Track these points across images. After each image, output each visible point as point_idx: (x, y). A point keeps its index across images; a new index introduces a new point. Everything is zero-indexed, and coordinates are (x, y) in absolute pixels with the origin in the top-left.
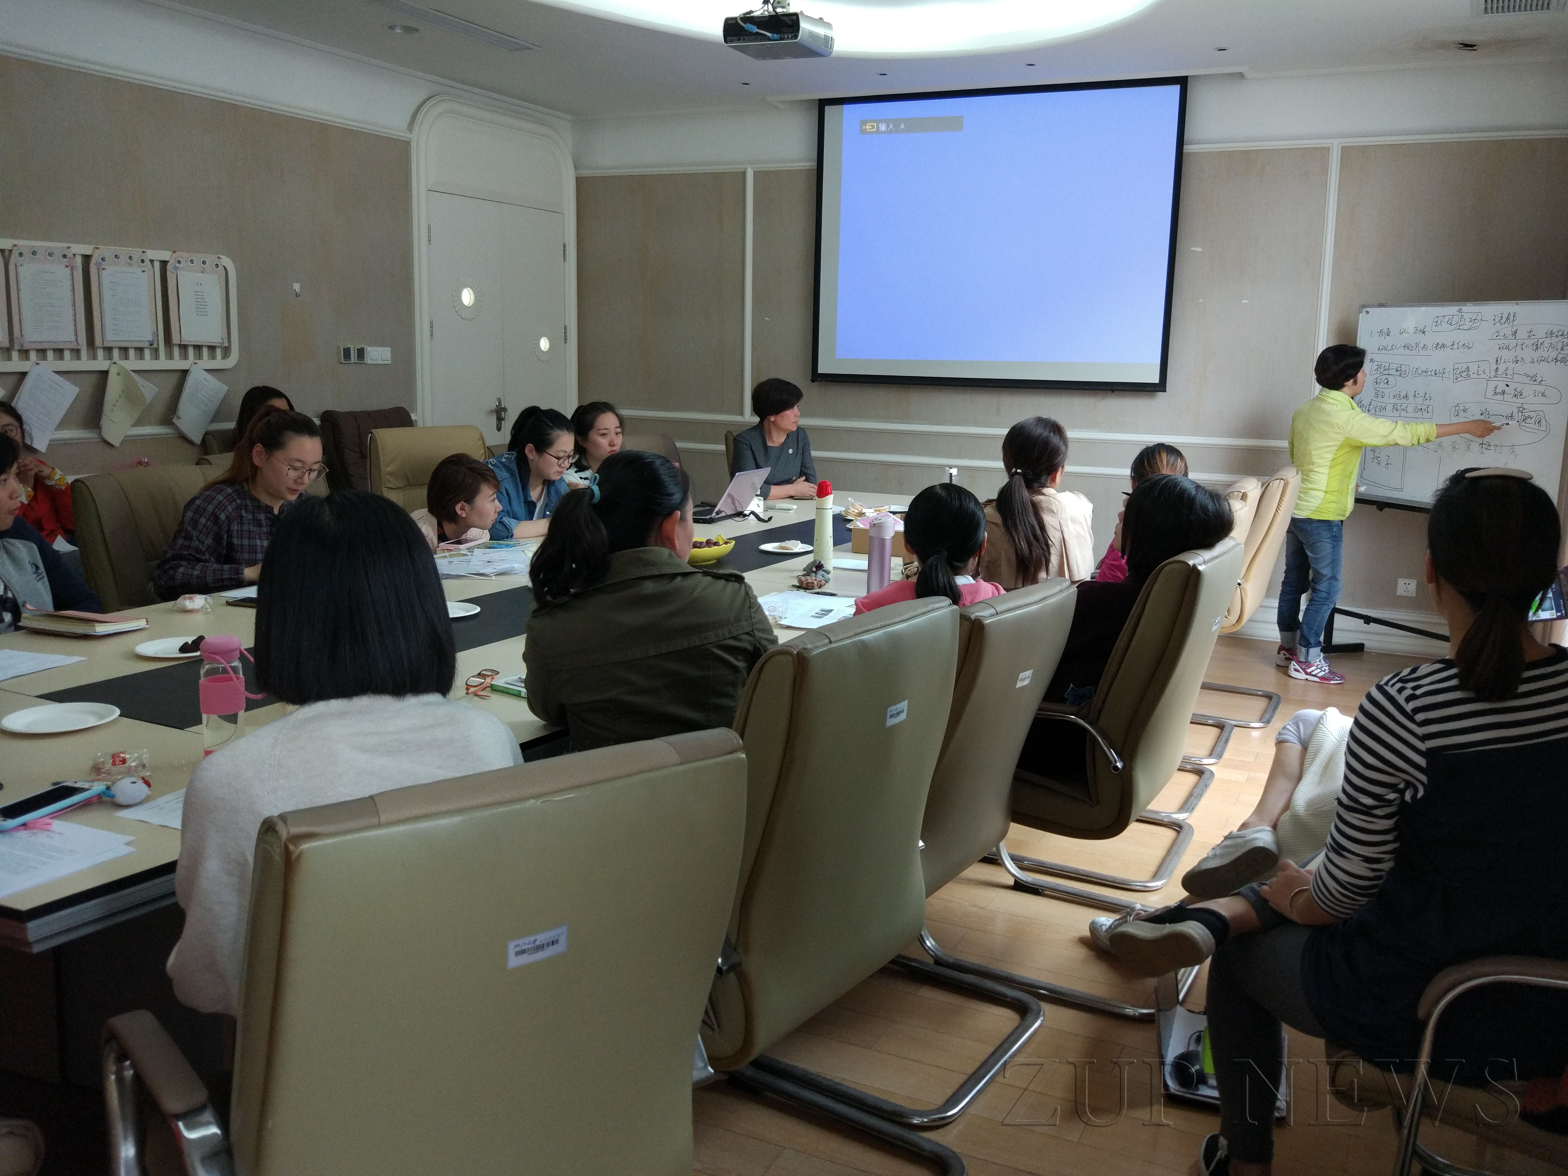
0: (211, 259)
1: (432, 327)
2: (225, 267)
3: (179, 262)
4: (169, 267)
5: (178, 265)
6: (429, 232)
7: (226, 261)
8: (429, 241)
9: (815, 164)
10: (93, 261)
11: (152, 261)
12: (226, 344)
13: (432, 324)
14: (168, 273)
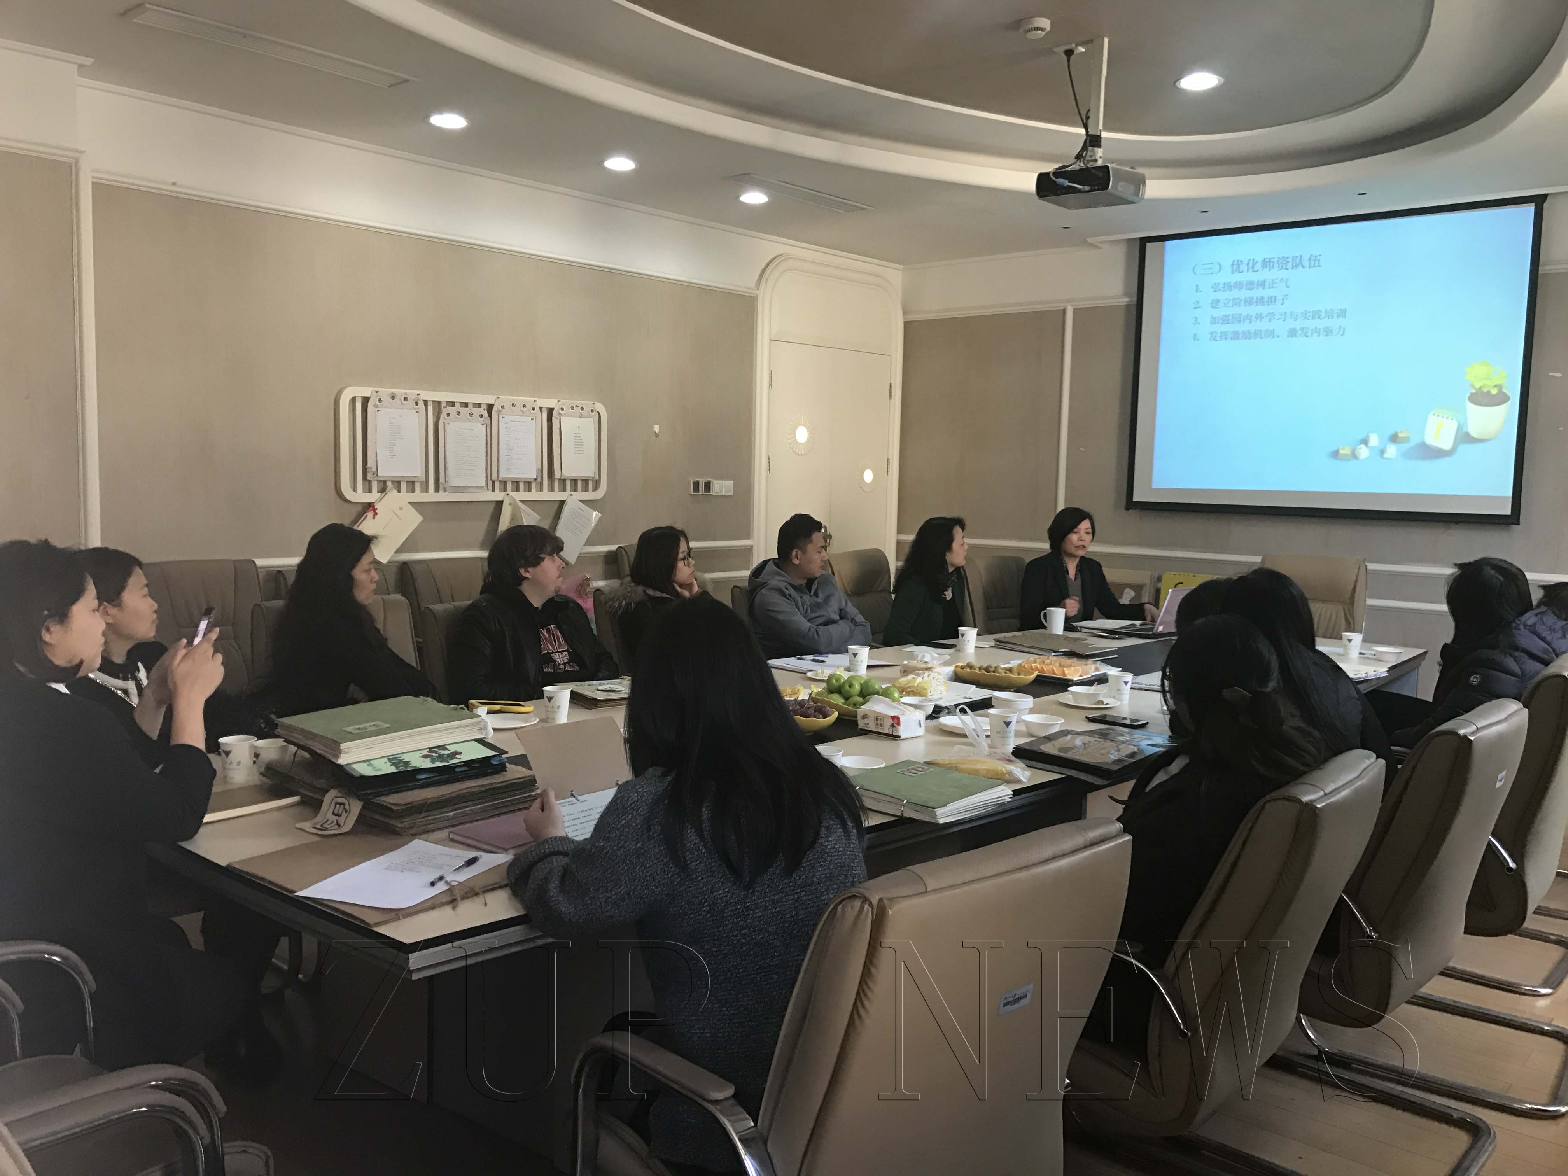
0: (588, 405)
1: (769, 462)
2: (598, 413)
3: (562, 409)
4: (554, 413)
5: (561, 412)
6: (771, 378)
7: (600, 407)
8: (770, 385)
9: (1135, 299)
10: (495, 409)
11: (541, 408)
12: (597, 478)
13: (769, 459)
14: (553, 419)
